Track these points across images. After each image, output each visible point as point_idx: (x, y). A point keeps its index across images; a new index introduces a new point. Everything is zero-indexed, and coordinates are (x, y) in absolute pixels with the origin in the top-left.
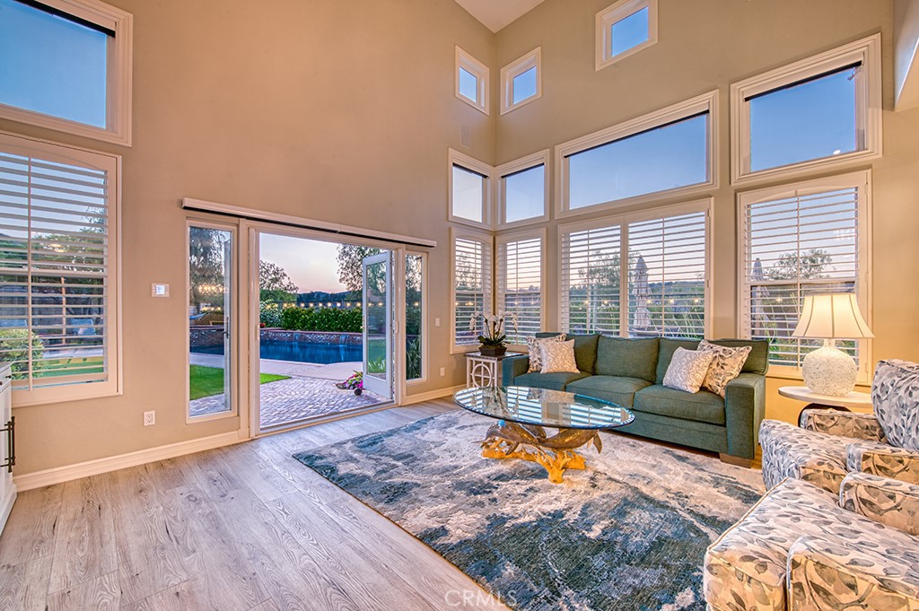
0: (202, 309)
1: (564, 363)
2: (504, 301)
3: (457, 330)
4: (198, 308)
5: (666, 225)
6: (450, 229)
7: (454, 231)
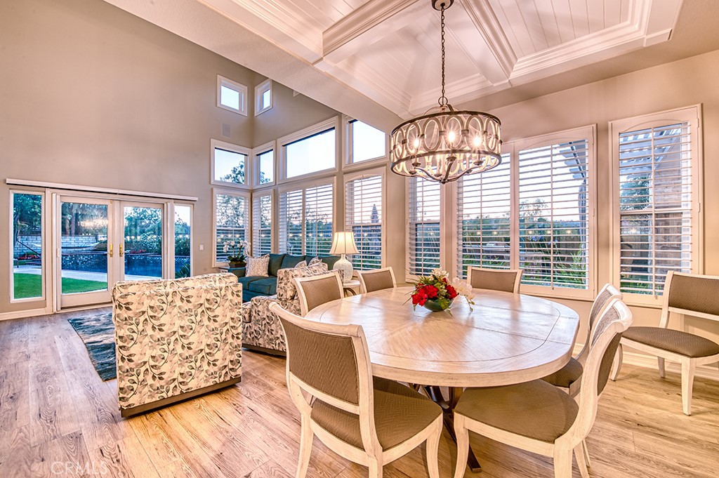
0: (99, 239)
1: (258, 271)
2: (258, 235)
3: (217, 255)
4: (97, 239)
5: (319, 191)
6: (212, 189)
7: (215, 190)
